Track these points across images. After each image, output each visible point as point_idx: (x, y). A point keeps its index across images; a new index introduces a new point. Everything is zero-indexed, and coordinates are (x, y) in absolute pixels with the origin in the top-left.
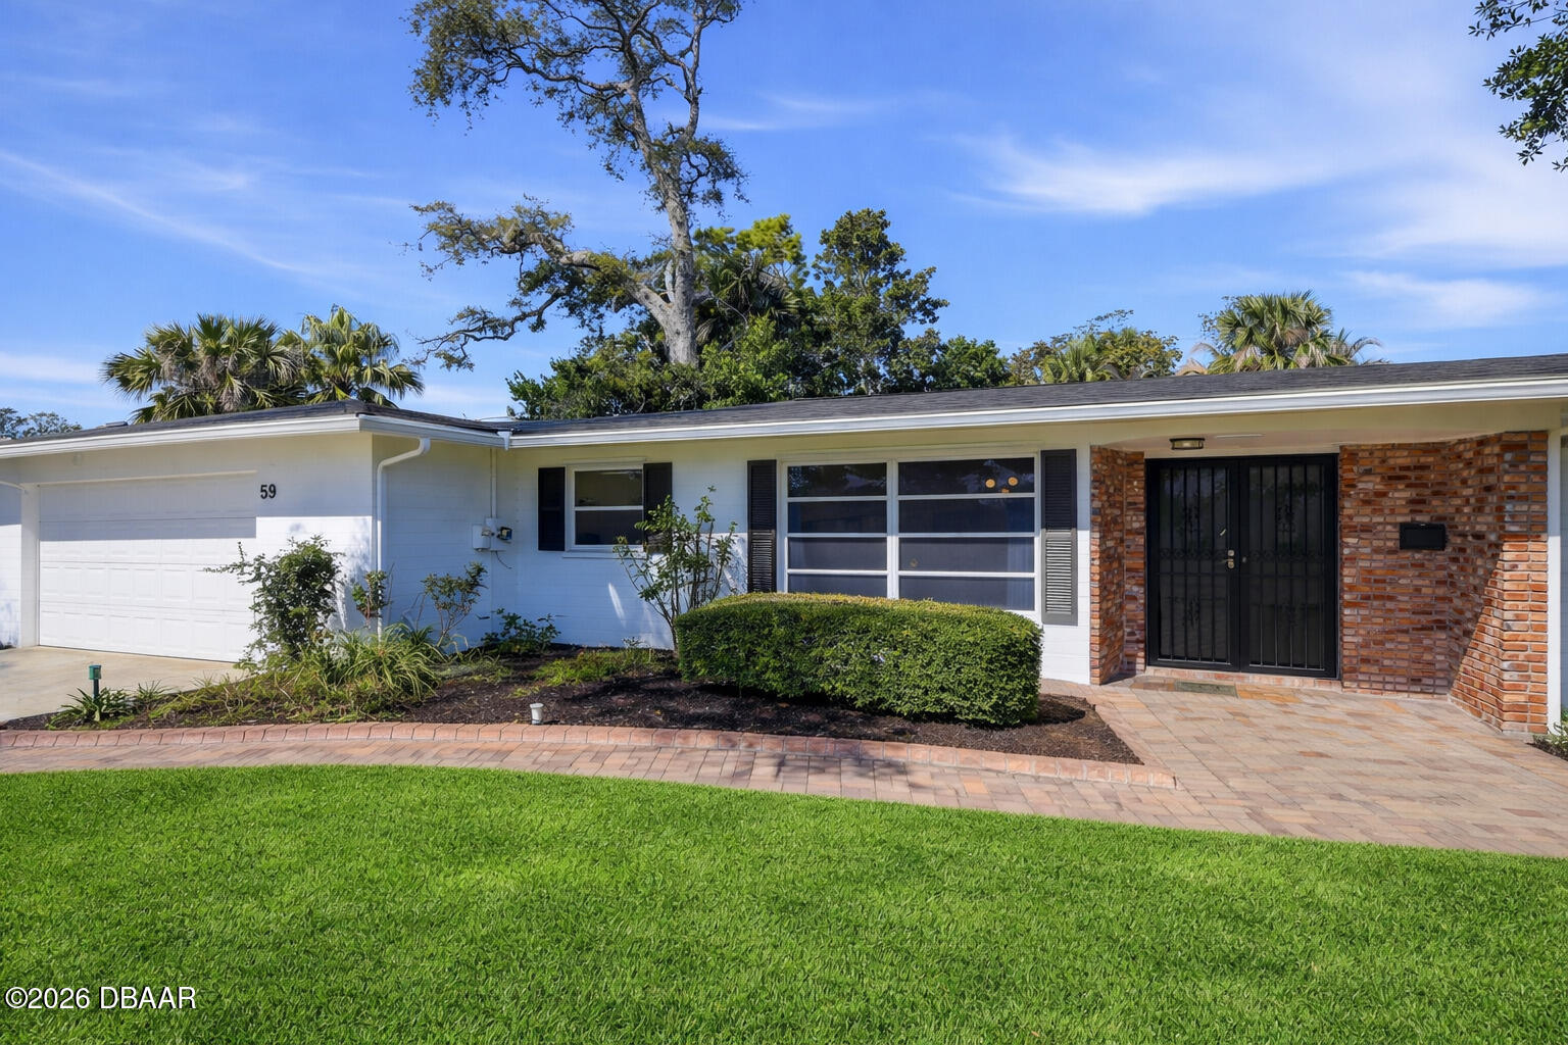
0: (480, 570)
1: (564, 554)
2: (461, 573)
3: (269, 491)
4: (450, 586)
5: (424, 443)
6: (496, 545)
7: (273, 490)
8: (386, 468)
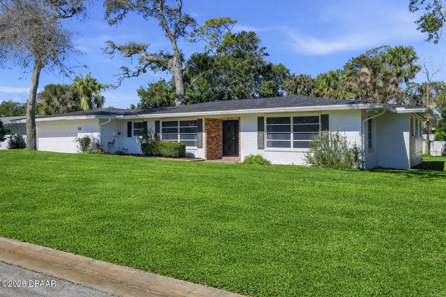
0: (114, 140)
1: (132, 138)
2: (111, 141)
3: (80, 129)
4: (109, 143)
5: (110, 120)
6: (117, 136)
7: (80, 128)
8: (101, 125)
